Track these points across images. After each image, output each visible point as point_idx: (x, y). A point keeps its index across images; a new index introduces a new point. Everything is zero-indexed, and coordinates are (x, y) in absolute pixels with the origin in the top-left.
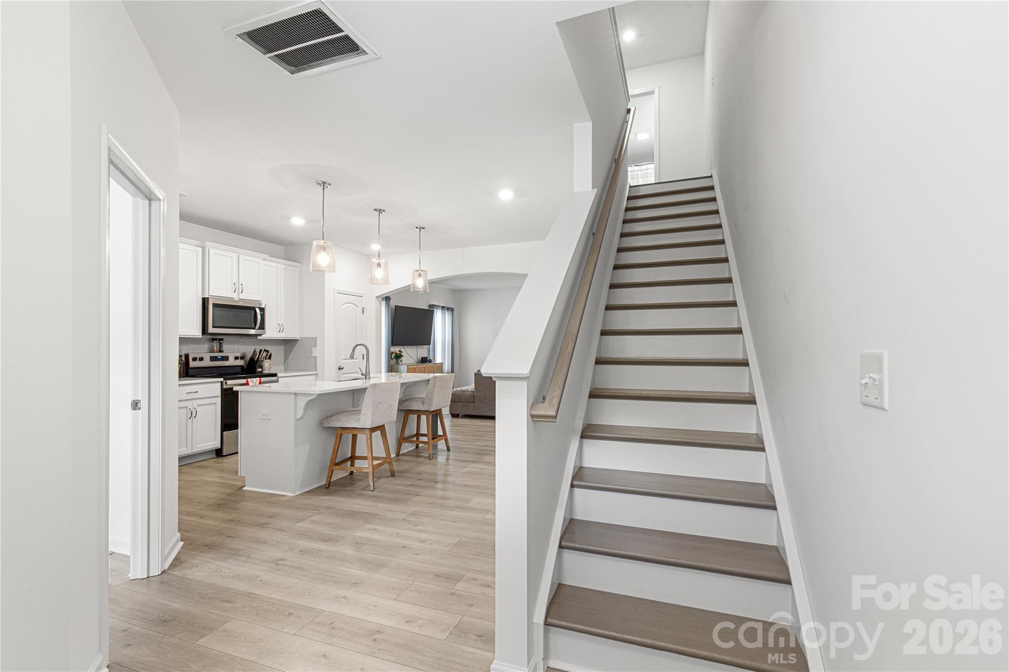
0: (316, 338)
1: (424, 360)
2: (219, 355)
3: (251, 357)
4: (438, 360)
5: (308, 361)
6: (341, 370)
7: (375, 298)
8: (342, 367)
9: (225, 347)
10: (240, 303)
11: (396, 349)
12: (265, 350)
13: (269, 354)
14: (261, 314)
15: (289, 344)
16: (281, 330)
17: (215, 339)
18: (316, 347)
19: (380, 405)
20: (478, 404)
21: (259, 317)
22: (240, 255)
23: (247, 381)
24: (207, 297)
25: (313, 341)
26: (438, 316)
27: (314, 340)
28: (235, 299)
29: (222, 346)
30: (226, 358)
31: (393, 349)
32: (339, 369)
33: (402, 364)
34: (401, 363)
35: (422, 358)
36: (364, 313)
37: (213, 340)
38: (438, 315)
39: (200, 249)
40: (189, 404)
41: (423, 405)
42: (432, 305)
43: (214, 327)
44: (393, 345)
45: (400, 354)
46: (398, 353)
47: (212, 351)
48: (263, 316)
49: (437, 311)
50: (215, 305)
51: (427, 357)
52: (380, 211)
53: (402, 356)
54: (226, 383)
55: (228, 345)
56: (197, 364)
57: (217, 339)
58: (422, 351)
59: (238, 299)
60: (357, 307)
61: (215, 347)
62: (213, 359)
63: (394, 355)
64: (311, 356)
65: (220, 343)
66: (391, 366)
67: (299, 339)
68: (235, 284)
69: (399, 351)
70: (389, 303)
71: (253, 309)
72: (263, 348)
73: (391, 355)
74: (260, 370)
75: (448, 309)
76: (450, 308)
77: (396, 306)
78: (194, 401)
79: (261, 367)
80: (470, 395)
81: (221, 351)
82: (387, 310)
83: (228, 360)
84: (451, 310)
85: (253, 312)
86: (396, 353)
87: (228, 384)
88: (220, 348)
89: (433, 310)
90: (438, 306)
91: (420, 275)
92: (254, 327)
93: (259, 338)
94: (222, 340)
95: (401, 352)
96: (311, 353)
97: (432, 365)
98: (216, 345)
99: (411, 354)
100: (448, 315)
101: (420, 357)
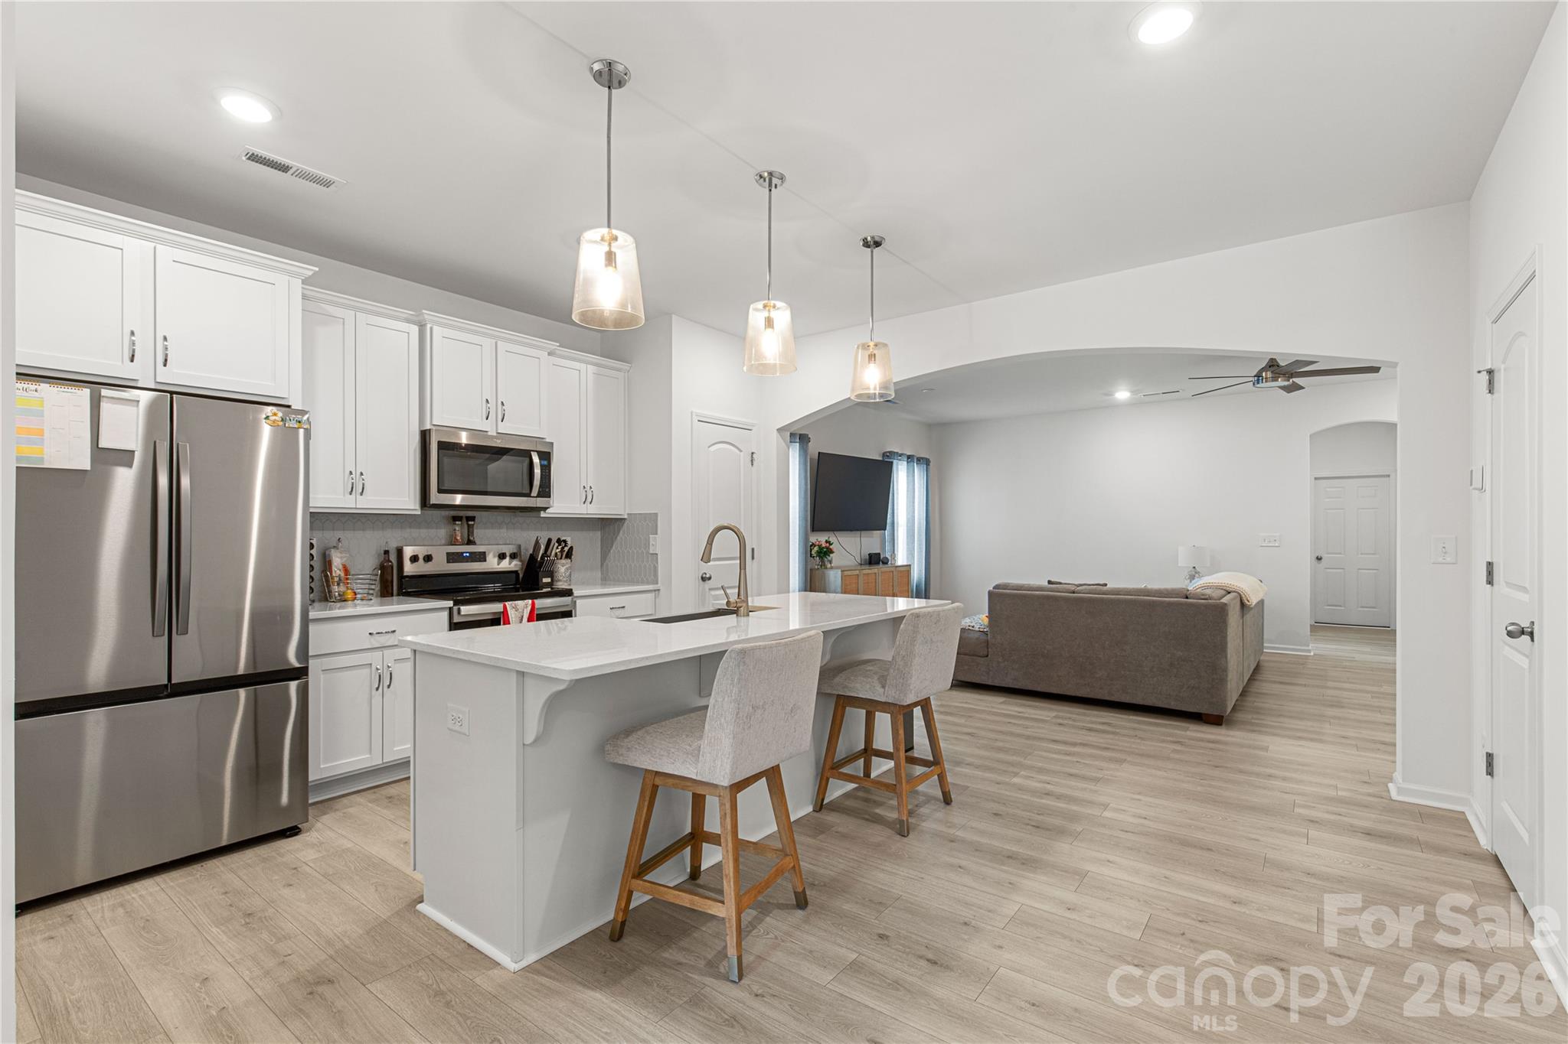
0: (656, 514)
1: (874, 560)
2: (466, 549)
3: (531, 554)
4: (901, 560)
5: (643, 562)
6: (707, 582)
7: (776, 431)
8: (708, 576)
9: (478, 533)
10: (499, 441)
11: (821, 538)
12: (559, 541)
13: (566, 549)
14: (542, 466)
15: (607, 526)
16: (589, 499)
17: (459, 518)
18: (656, 534)
19: (759, 712)
20: (998, 662)
21: (537, 471)
22: (499, 343)
23: (505, 607)
24: (428, 428)
25: (650, 522)
26: (901, 475)
27: (654, 517)
28: (489, 434)
29: (473, 533)
30: (481, 557)
31: (813, 539)
32: (703, 579)
33: (832, 568)
34: (829, 566)
35: (870, 555)
36: (755, 463)
37: (455, 519)
38: (900, 473)
39: (415, 329)
40: (375, 658)
41: (883, 687)
42: (890, 452)
43: (440, 491)
44: (814, 529)
45: (827, 548)
46: (824, 546)
47: (452, 542)
48: (546, 470)
49: (897, 465)
50: (442, 446)
51: (879, 554)
52: (770, 180)
53: (832, 552)
54: (459, 611)
55: (487, 531)
56: (421, 568)
57: (464, 517)
58: (869, 542)
59: (495, 434)
60: (741, 451)
61: (459, 534)
62: (452, 558)
63: (816, 549)
64: (648, 553)
65: (469, 525)
66: (811, 570)
67: (626, 517)
68: (487, 401)
69: (827, 542)
70: (807, 446)
71: (527, 454)
72: (554, 536)
73: (811, 551)
74: (548, 580)
75: (919, 460)
76: (922, 458)
77: (819, 453)
78: (387, 652)
79: (551, 574)
80: (977, 639)
81: (470, 542)
82: (802, 460)
83: (485, 561)
84: (924, 461)
85: (527, 460)
86: (820, 546)
87: (462, 613)
88: (469, 535)
89: (892, 462)
90: (901, 455)
91: (872, 357)
92: (528, 492)
93: (543, 514)
94: (473, 519)
95: (831, 544)
96: (647, 545)
97: (888, 569)
98: (459, 530)
99: (848, 548)
100: (919, 473)
101: (866, 552)
